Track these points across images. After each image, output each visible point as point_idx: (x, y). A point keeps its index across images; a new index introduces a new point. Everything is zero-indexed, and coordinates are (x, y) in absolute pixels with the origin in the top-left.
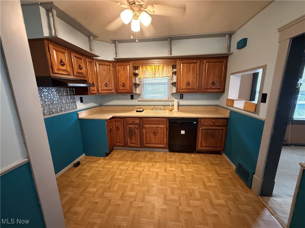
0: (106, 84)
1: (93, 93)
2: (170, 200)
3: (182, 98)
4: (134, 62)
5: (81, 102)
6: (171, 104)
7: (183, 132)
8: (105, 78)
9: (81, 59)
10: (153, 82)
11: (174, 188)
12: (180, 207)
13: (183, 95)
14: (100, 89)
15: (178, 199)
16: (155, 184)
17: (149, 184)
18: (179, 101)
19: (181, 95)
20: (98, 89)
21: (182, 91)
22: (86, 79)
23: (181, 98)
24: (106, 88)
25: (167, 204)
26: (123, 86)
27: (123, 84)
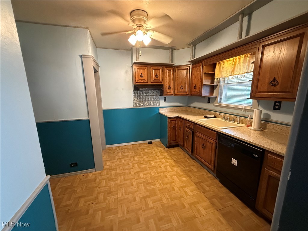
0: (182, 87)
1: (168, 94)
2: (146, 201)
3: (279, 109)
4: (205, 61)
5: (164, 101)
6: (250, 115)
7: (235, 162)
8: (181, 82)
9: (159, 70)
10: (235, 82)
11: (162, 201)
12: (141, 211)
13: (280, 103)
14: (176, 91)
15: (150, 207)
16: (158, 186)
17: (155, 182)
18: (271, 113)
19: (275, 102)
20: (175, 91)
21: (258, 96)
22: (162, 84)
23: (275, 108)
24: (181, 90)
25: (141, 200)
26: (195, 88)
27: (195, 86)
